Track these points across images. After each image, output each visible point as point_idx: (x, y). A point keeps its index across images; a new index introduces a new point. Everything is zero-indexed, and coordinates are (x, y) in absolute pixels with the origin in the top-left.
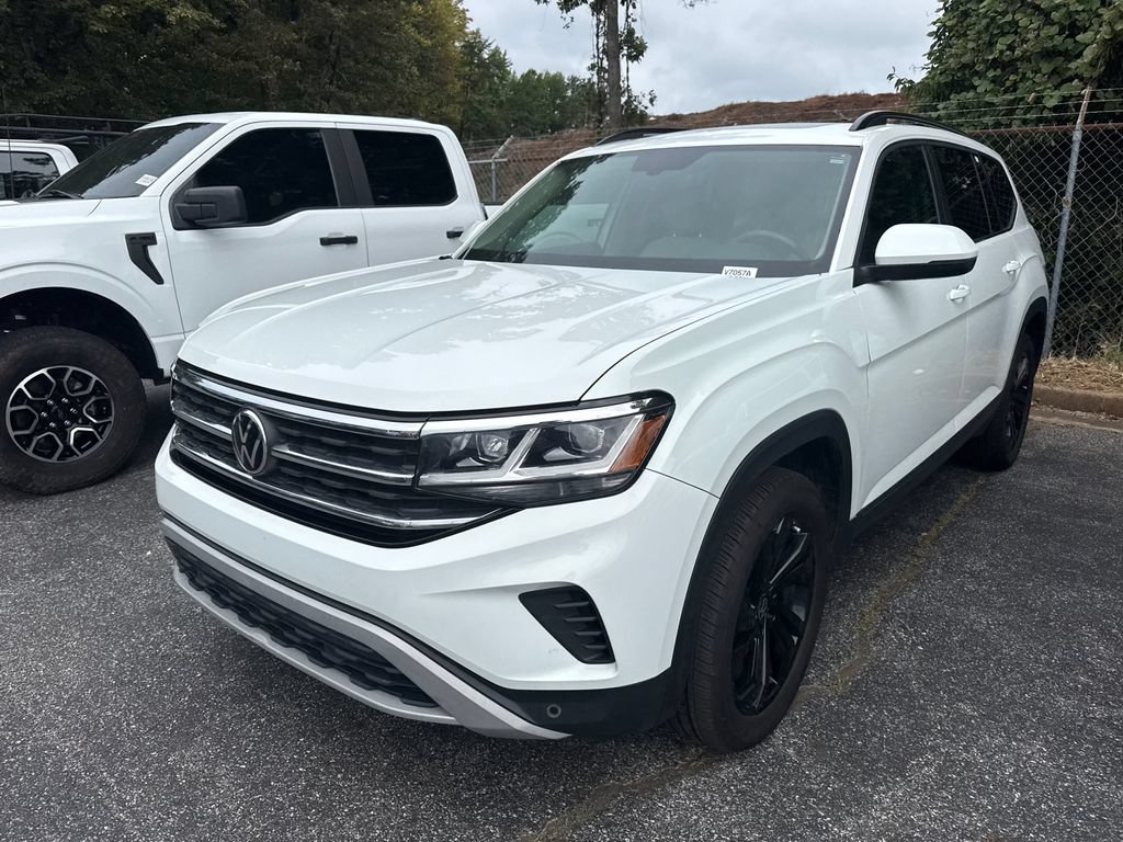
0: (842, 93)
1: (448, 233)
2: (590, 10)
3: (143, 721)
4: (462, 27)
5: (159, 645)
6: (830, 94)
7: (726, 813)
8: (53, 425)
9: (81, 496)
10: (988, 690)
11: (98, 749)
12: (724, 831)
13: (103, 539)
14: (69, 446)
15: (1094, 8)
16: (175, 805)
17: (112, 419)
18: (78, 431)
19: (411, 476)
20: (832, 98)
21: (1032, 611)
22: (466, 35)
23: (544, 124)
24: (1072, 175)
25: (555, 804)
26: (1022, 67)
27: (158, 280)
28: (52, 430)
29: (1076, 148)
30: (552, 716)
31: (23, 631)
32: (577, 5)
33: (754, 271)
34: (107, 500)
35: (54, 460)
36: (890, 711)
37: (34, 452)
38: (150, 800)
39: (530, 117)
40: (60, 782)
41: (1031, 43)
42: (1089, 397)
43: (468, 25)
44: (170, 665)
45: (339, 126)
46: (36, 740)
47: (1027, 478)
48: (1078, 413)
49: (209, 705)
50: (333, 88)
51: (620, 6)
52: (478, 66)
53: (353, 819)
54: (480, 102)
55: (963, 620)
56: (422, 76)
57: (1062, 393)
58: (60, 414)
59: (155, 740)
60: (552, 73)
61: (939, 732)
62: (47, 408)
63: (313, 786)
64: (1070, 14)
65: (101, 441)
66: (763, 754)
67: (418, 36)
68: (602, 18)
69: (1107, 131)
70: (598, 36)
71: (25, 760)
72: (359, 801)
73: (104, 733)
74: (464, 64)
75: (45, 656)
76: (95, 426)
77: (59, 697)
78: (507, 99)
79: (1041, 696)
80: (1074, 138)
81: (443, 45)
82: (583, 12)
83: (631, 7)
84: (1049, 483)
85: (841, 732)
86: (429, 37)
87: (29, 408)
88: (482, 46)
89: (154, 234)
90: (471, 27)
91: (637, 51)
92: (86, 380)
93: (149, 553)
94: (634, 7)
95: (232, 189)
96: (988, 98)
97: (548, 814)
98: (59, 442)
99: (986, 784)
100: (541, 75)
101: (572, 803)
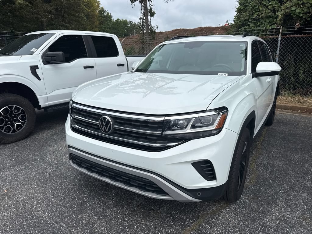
0: (205, 27)
1: (117, 65)
2: (139, 3)
3: (66, 207)
4: (98, 6)
5: (61, 185)
6: (202, 27)
7: (237, 218)
8: (9, 123)
9: (19, 143)
10: (288, 181)
11: (56, 216)
12: (238, 222)
13: (31, 155)
14: (15, 129)
15: (279, 6)
16: (86, 230)
17: (26, 120)
18: (17, 124)
19: (161, 132)
20: (203, 28)
21: (292, 161)
22: (100, 8)
23: (122, 34)
24: (278, 49)
25: (192, 220)
26: (262, 21)
27: (39, 79)
28: (9, 124)
29: (279, 42)
30: (199, 195)
31: (18, 184)
32: (136, 1)
33: (227, 74)
34: (28, 145)
35: (10, 133)
36: (267, 188)
37: (4, 131)
38: (78, 229)
39: (119, 32)
40: (48, 226)
41: (263, 14)
42: (285, 106)
43: (100, 6)
44: (67, 190)
45: (87, 34)
46: (35, 215)
47: (277, 127)
48: (283, 110)
49: (84, 201)
50: (63, 23)
51: (148, 2)
52: (103, 17)
53: (139, 229)
54: (104, 27)
55: (276, 164)
56: (87, 20)
57: (279, 105)
58: (12, 119)
59: (72, 212)
60: (124, 20)
61: (281, 192)
62: (8, 118)
63: (124, 221)
64: (273, 7)
65: (24, 127)
66: (240, 202)
67: (86, 9)
68: (143, 5)
69: (287, 38)
70: (142, 10)
71: (35, 221)
72: (138, 224)
73: (55, 211)
74: (100, 17)
75: (28, 191)
76: (22, 123)
77: (38, 202)
78: (112, 27)
79: (302, 182)
80: (279, 39)
81: (93, 11)
82: (137, 3)
83: (151, 2)
84: (283, 128)
85: (257, 195)
86: (89, 9)
87: (3, 118)
88: (104, 12)
89: (38, 66)
90: (101, 6)
91: (153, 14)
92: (18, 109)
93: (47, 159)
94: (152, 2)
95: (61, 52)
96: (253, 28)
97: (191, 222)
98: (12, 128)
99: (297, 204)
100: (121, 20)
101: (196, 219)
